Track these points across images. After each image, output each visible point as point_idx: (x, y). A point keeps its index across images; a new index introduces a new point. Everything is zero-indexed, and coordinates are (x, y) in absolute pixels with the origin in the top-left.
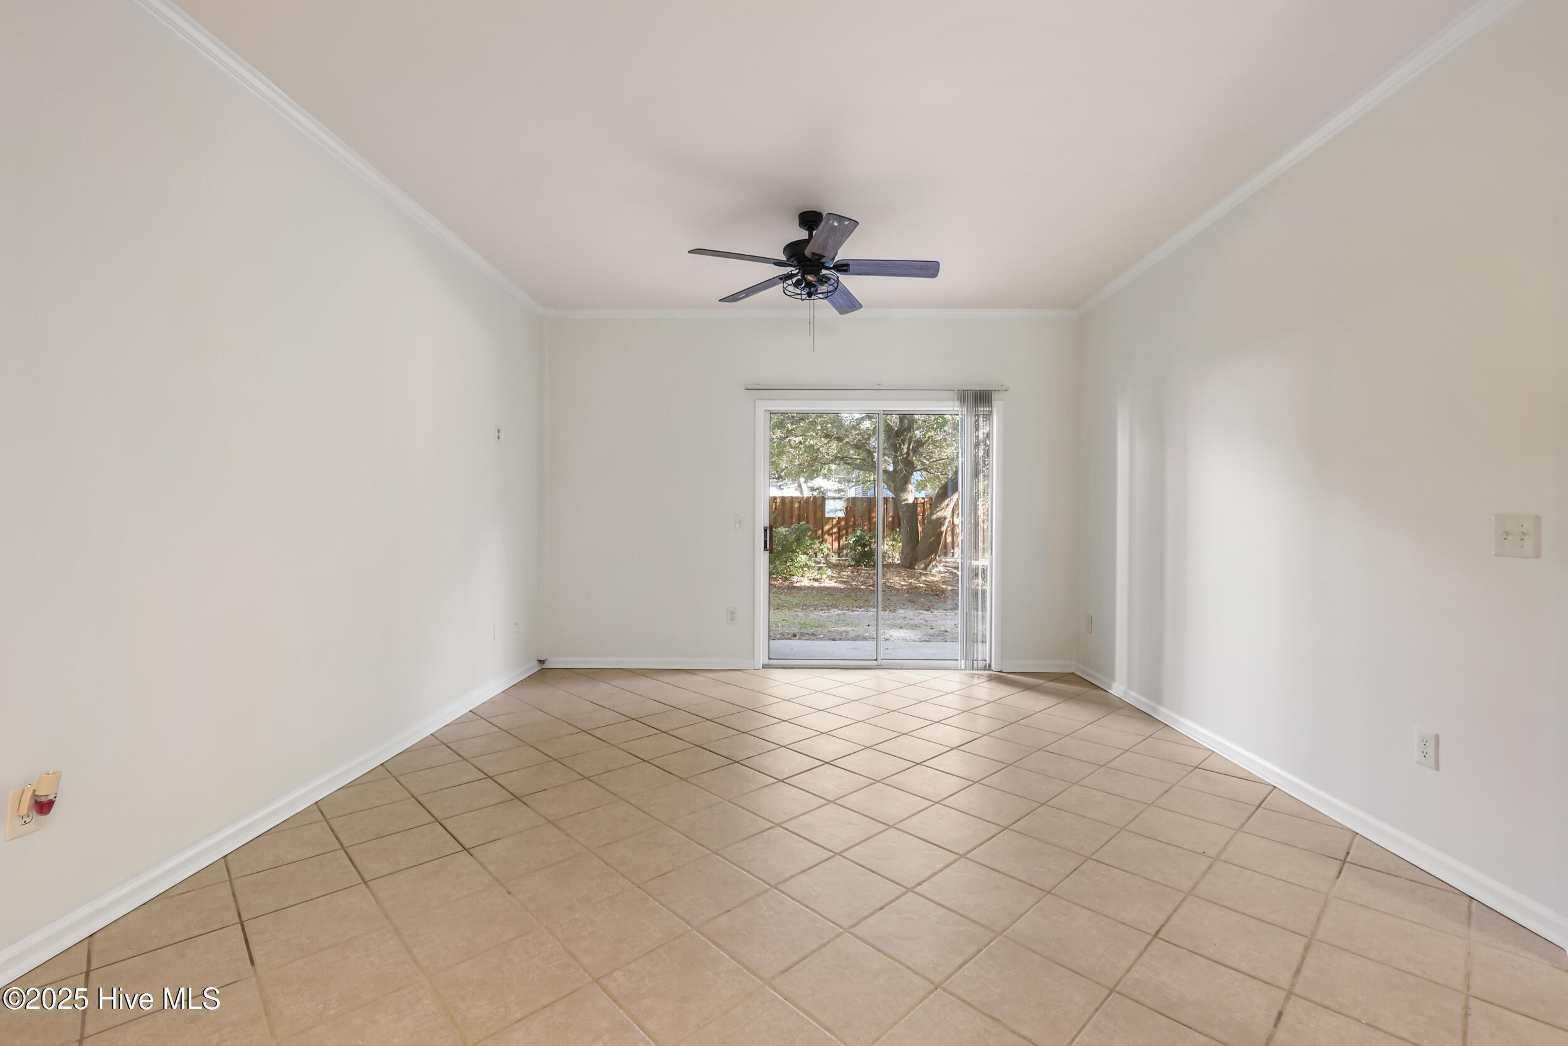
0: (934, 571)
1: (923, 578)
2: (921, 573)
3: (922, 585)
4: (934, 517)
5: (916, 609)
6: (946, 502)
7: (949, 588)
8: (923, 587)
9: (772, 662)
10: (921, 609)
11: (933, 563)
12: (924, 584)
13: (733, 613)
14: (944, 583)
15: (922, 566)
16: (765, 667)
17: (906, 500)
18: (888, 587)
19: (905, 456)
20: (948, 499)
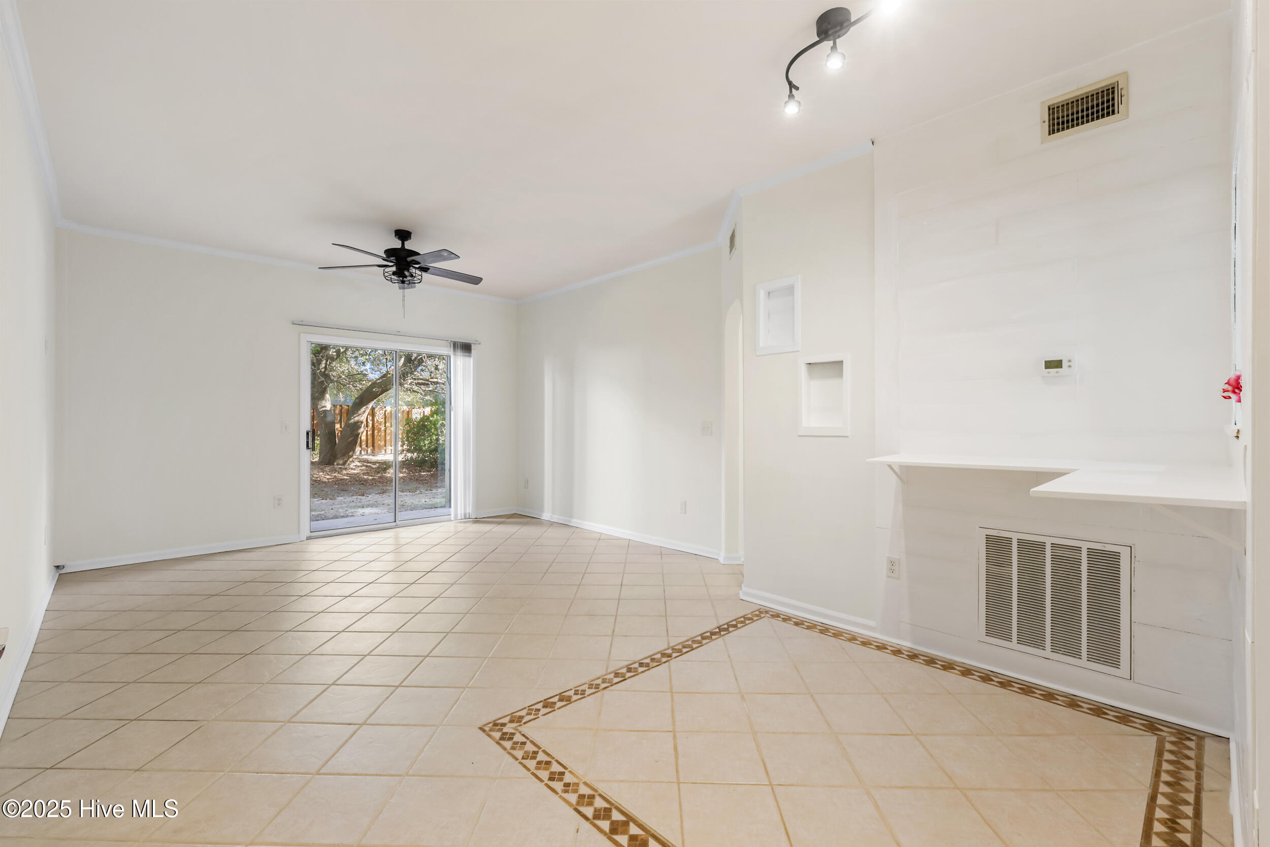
0: (352, 466)
1: (345, 472)
2: (340, 468)
3: (345, 477)
4: (352, 421)
5: (352, 496)
6: (363, 409)
7: (371, 478)
8: (347, 479)
9: (313, 534)
10: (357, 495)
11: (351, 459)
12: (347, 476)
13: (279, 500)
14: (364, 474)
15: (341, 462)
16: (309, 538)
17: (325, 407)
18: (316, 481)
19: (323, 370)
20: (365, 407)
